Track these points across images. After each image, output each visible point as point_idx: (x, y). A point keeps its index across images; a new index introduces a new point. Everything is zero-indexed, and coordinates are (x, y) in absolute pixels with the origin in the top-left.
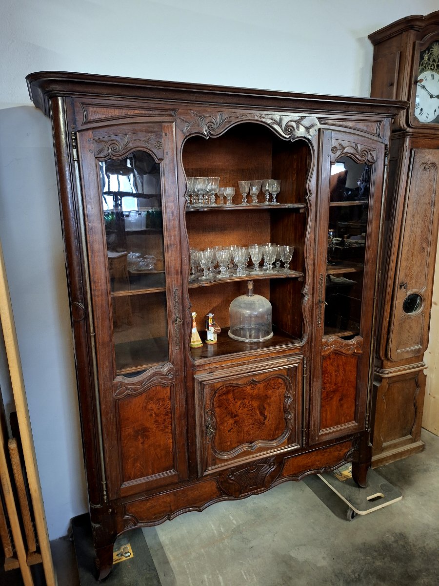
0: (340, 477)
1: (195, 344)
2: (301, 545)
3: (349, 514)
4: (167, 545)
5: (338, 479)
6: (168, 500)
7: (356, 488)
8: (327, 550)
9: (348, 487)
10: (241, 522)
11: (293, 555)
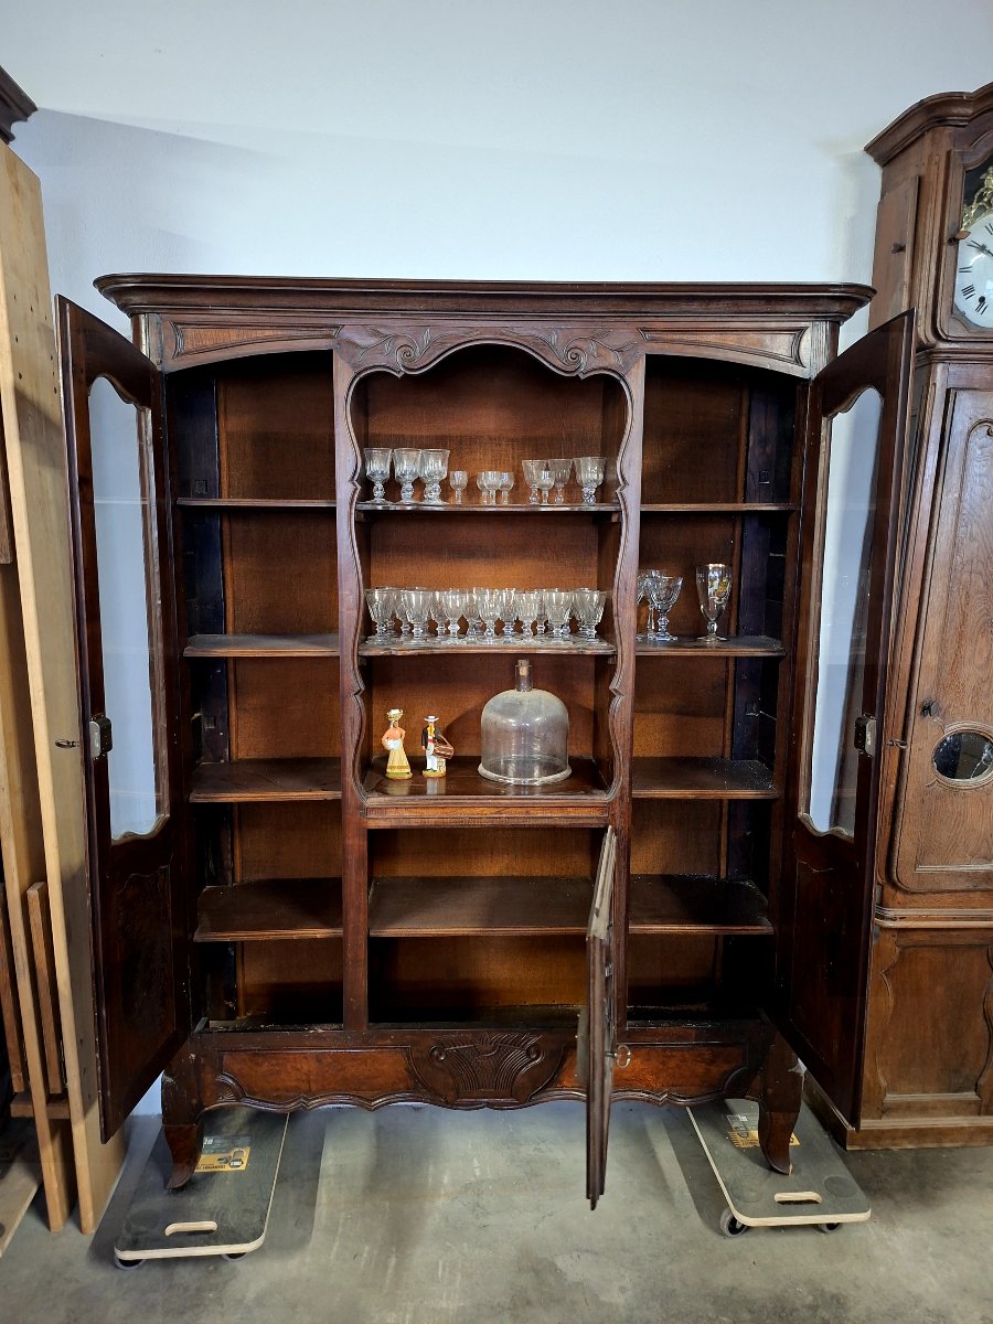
0: (739, 1138)
1: (396, 771)
2: (587, 1251)
3: (725, 1221)
4: (328, 1176)
5: (732, 1143)
6: (305, 1067)
7: (762, 1169)
8: (640, 1277)
9: (746, 1162)
10: (489, 1177)
11: (560, 1263)
